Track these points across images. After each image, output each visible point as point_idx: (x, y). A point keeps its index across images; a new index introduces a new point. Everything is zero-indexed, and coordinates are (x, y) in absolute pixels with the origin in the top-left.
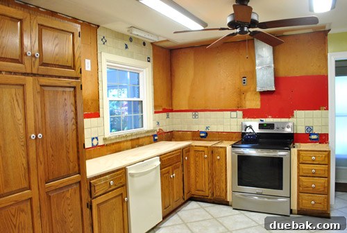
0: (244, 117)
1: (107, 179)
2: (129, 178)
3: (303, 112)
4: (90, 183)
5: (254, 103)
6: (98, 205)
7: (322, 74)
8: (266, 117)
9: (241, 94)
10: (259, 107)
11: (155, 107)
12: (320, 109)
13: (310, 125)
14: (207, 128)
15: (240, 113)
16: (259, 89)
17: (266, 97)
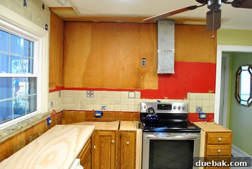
0: (141, 98)
3: (195, 94)
5: (151, 84)
7: (211, 62)
8: (163, 98)
9: (140, 74)
10: (156, 88)
11: (50, 84)
12: (208, 93)
13: (200, 106)
14: (103, 107)
15: (138, 94)
17: (163, 79)
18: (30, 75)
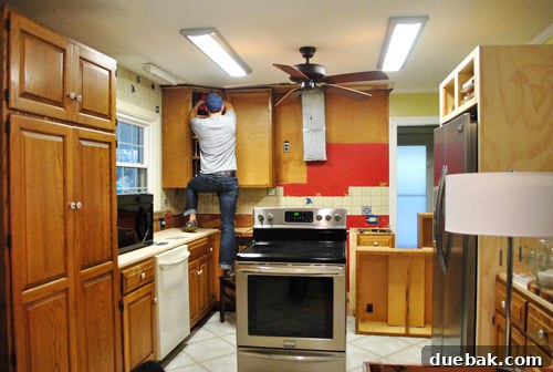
0: (285, 195)
1: (137, 270)
2: (159, 271)
3: (359, 188)
4: (122, 274)
5: (298, 175)
6: (130, 305)
7: (382, 143)
8: (314, 195)
9: (282, 163)
10: (305, 182)
12: (379, 186)
13: (368, 205)
15: (281, 190)
16: (306, 158)
17: (313, 168)
18: (139, 165)
